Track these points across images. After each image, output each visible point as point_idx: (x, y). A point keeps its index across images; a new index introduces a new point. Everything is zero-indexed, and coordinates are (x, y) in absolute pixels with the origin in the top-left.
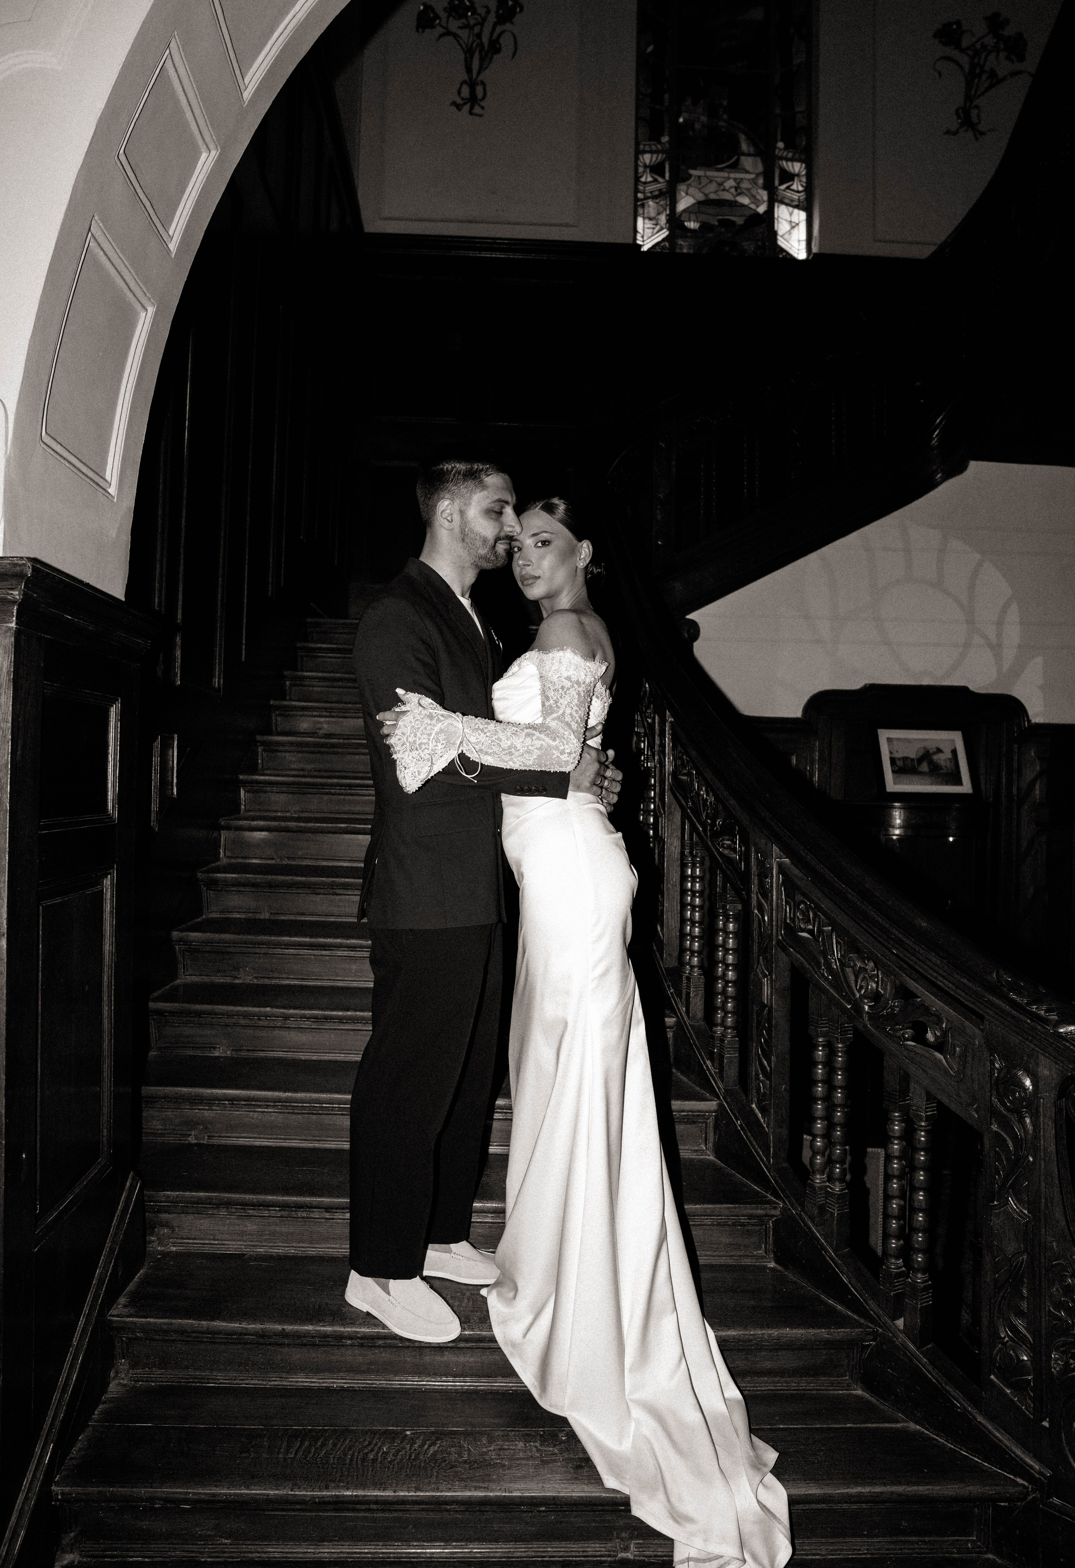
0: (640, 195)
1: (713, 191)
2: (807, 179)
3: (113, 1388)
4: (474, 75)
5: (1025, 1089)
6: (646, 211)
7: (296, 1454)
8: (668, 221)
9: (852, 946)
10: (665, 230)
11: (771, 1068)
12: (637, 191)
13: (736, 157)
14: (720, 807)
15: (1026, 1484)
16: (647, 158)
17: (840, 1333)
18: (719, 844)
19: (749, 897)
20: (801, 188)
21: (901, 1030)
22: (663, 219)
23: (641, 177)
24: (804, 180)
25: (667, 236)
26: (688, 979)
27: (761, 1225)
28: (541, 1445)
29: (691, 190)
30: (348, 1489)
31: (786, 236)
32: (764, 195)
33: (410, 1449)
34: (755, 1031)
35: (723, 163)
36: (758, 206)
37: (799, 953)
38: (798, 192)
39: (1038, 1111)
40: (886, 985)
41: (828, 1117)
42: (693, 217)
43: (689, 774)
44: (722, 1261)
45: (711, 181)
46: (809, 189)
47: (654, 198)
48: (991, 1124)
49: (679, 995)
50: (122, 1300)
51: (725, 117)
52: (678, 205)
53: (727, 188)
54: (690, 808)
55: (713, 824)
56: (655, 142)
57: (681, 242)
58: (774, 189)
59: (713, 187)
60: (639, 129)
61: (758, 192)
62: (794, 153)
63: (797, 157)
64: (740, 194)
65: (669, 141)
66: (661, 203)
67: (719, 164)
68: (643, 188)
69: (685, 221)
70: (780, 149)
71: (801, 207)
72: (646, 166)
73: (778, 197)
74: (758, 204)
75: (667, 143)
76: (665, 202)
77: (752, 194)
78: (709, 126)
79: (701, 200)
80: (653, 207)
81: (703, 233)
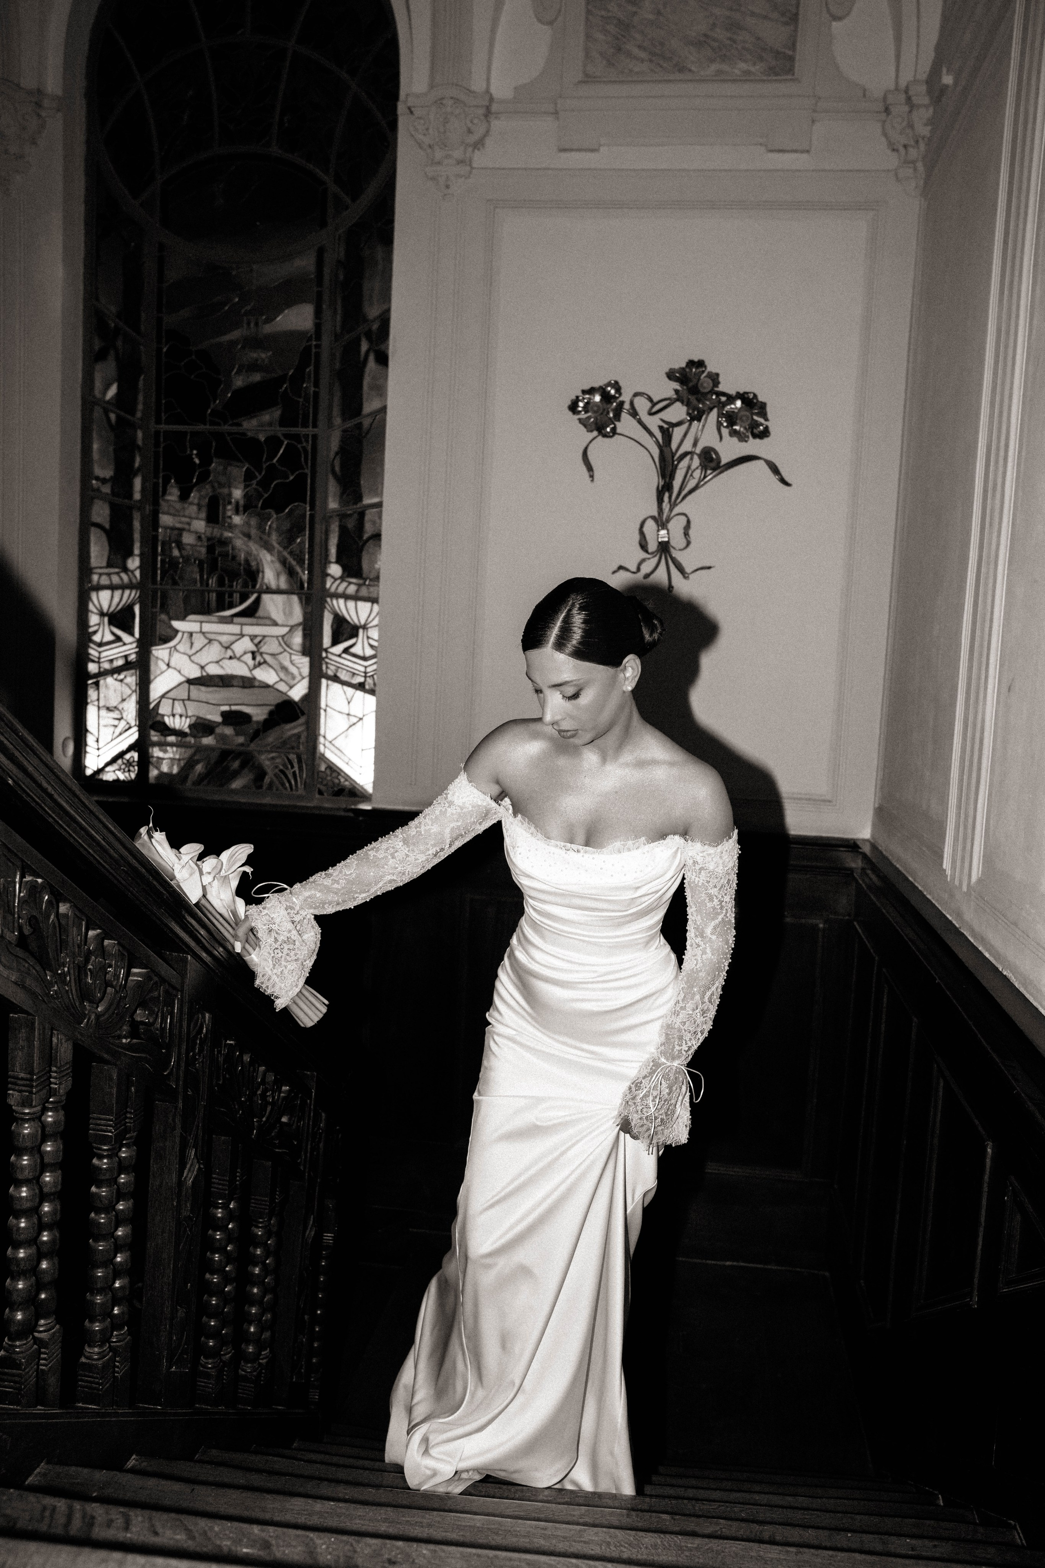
0: (92, 668)
1: (215, 659)
6: (102, 695)
8: (137, 714)
10: (135, 729)
12: (86, 659)
13: (255, 595)
16: (104, 599)
22: (131, 709)
23: (95, 632)
24: (375, 636)
25: (137, 741)
29: (178, 660)
31: (337, 742)
32: (304, 663)
35: (231, 606)
36: (291, 687)
38: (364, 659)
42: (178, 708)
45: (210, 641)
47: (116, 671)
51: (238, 520)
52: (152, 686)
53: (238, 655)
56: (117, 570)
57: (156, 752)
58: (321, 655)
59: (214, 652)
60: (92, 545)
61: (291, 662)
62: (359, 585)
63: (364, 592)
64: (260, 664)
65: (141, 567)
66: (126, 681)
67: (224, 609)
68: (96, 654)
69: (163, 716)
70: (333, 577)
71: (367, 687)
72: (102, 614)
73: (327, 668)
74: (292, 683)
75: (135, 570)
76: (131, 679)
77: (280, 664)
78: (209, 539)
79: (191, 677)
80: (112, 689)
81: (195, 738)
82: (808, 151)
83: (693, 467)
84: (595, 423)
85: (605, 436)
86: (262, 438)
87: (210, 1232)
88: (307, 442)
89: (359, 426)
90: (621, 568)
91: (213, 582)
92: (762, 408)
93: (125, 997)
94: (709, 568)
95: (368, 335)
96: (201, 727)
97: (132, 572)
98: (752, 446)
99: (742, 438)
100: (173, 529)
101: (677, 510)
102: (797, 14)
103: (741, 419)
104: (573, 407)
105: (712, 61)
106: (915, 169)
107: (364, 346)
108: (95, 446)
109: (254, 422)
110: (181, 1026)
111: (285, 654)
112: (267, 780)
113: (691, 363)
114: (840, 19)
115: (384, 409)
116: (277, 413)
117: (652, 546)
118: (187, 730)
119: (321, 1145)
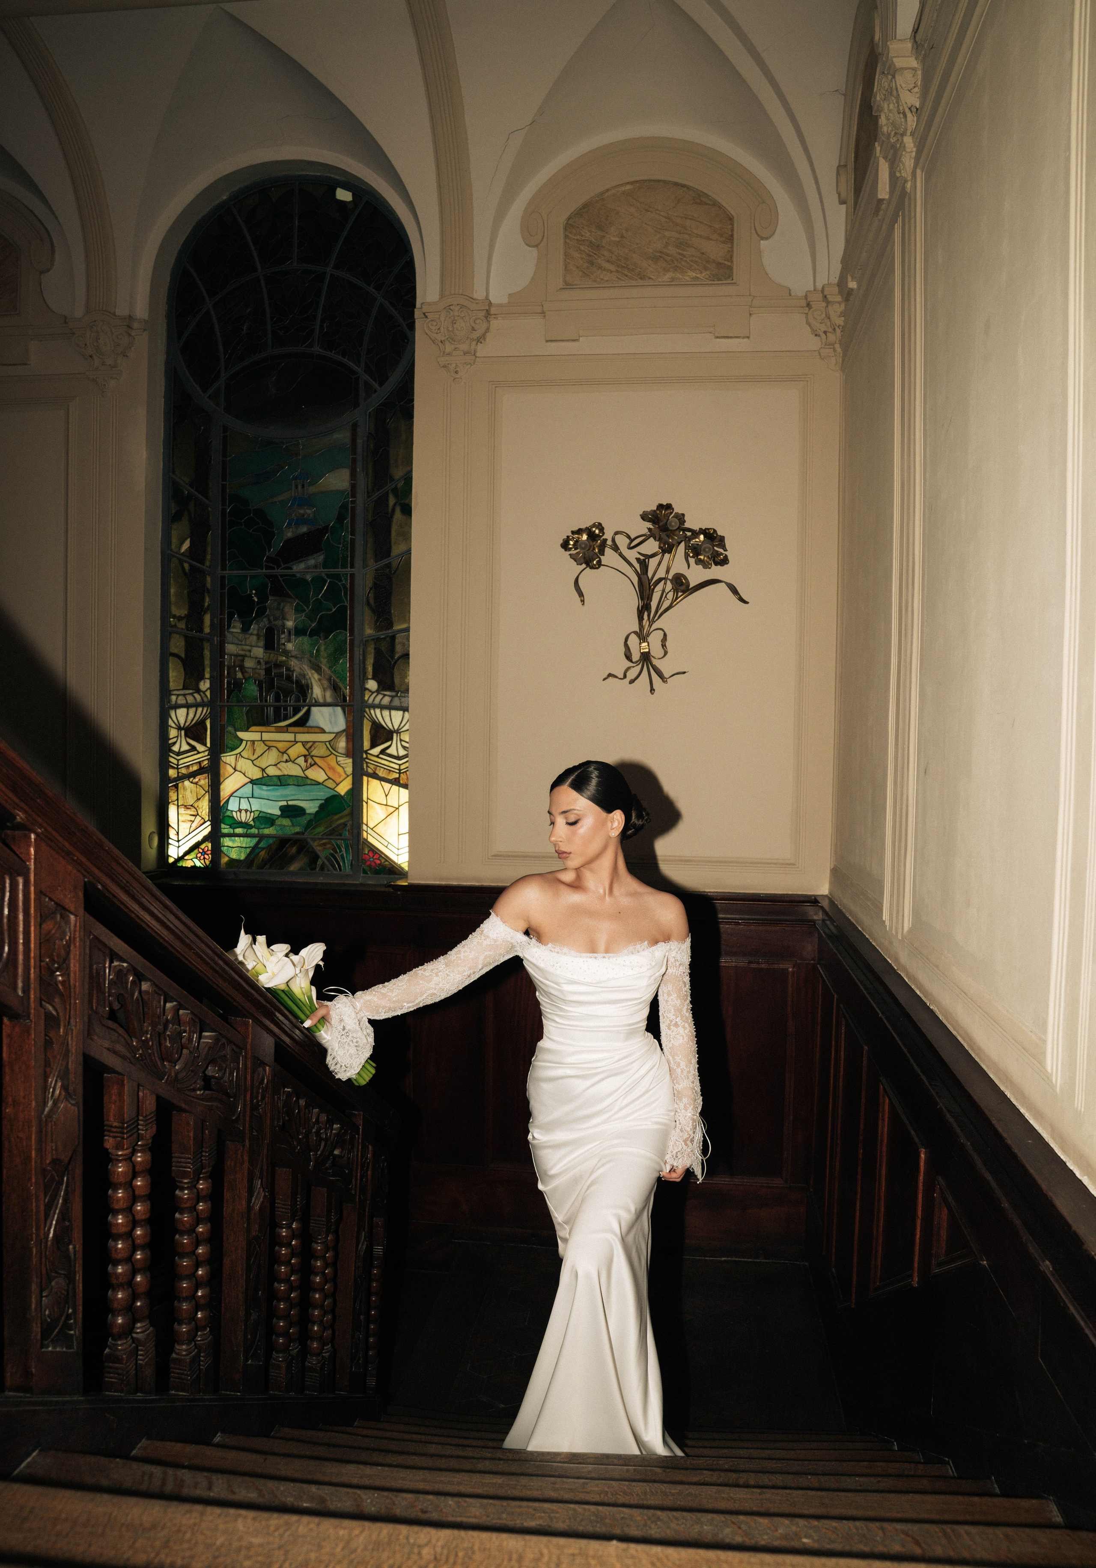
0: (172, 773)
1: (274, 763)
6: (180, 796)
8: (211, 811)
10: (207, 823)
12: (167, 766)
13: (306, 708)
16: (181, 716)
22: (204, 806)
23: (175, 743)
25: (210, 833)
29: (243, 764)
31: (379, 829)
32: (348, 763)
35: (286, 719)
36: (337, 785)
38: (398, 758)
42: (245, 804)
45: (269, 747)
47: (192, 775)
52: (222, 787)
53: (293, 760)
56: (191, 691)
57: (226, 842)
58: (362, 756)
59: (272, 757)
60: (171, 671)
61: (337, 762)
62: (392, 697)
63: (396, 702)
64: (311, 766)
65: (211, 688)
66: (200, 783)
67: (280, 721)
68: (175, 762)
69: (232, 811)
70: (370, 691)
71: (401, 782)
72: (179, 728)
73: (367, 766)
74: (338, 780)
75: (206, 691)
76: (204, 781)
77: (328, 765)
78: (266, 663)
79: (254, 778)
80: (189, 790)
81: (258, 829)
82: (748, 337)
83: (667, 590)
84: (584, 557)
85: (592, 568)
86: (309, 578)
87: (277, 1248)
88: (346, 579)
89: (389, 566)
90: (610, 675)
91: (270, 699)
92: (721, 541)
93: (198, 1057)
94: (684, 673)
95: (395, 491)
96: (265, 819)
97: (204, 692)
98: (715, 572)
99: (706, 566)
100: (236, 656)
101: (654, 626)
102: (732, 236)
103: (704, 550)
104: (565, 545)
105: (666, 270)
106: (835, 351)
107: (392, 501)
108: (172, 591)
109: (302, 566)
110: (246, 1078)
111: (333, 756)
112: (320, 862)
113: (660, 506)
114: (767, 239)
115: (409, 551)
116: (321, 558)
117: (636, 657)
118: (252, 823)
119: (369, 1172)
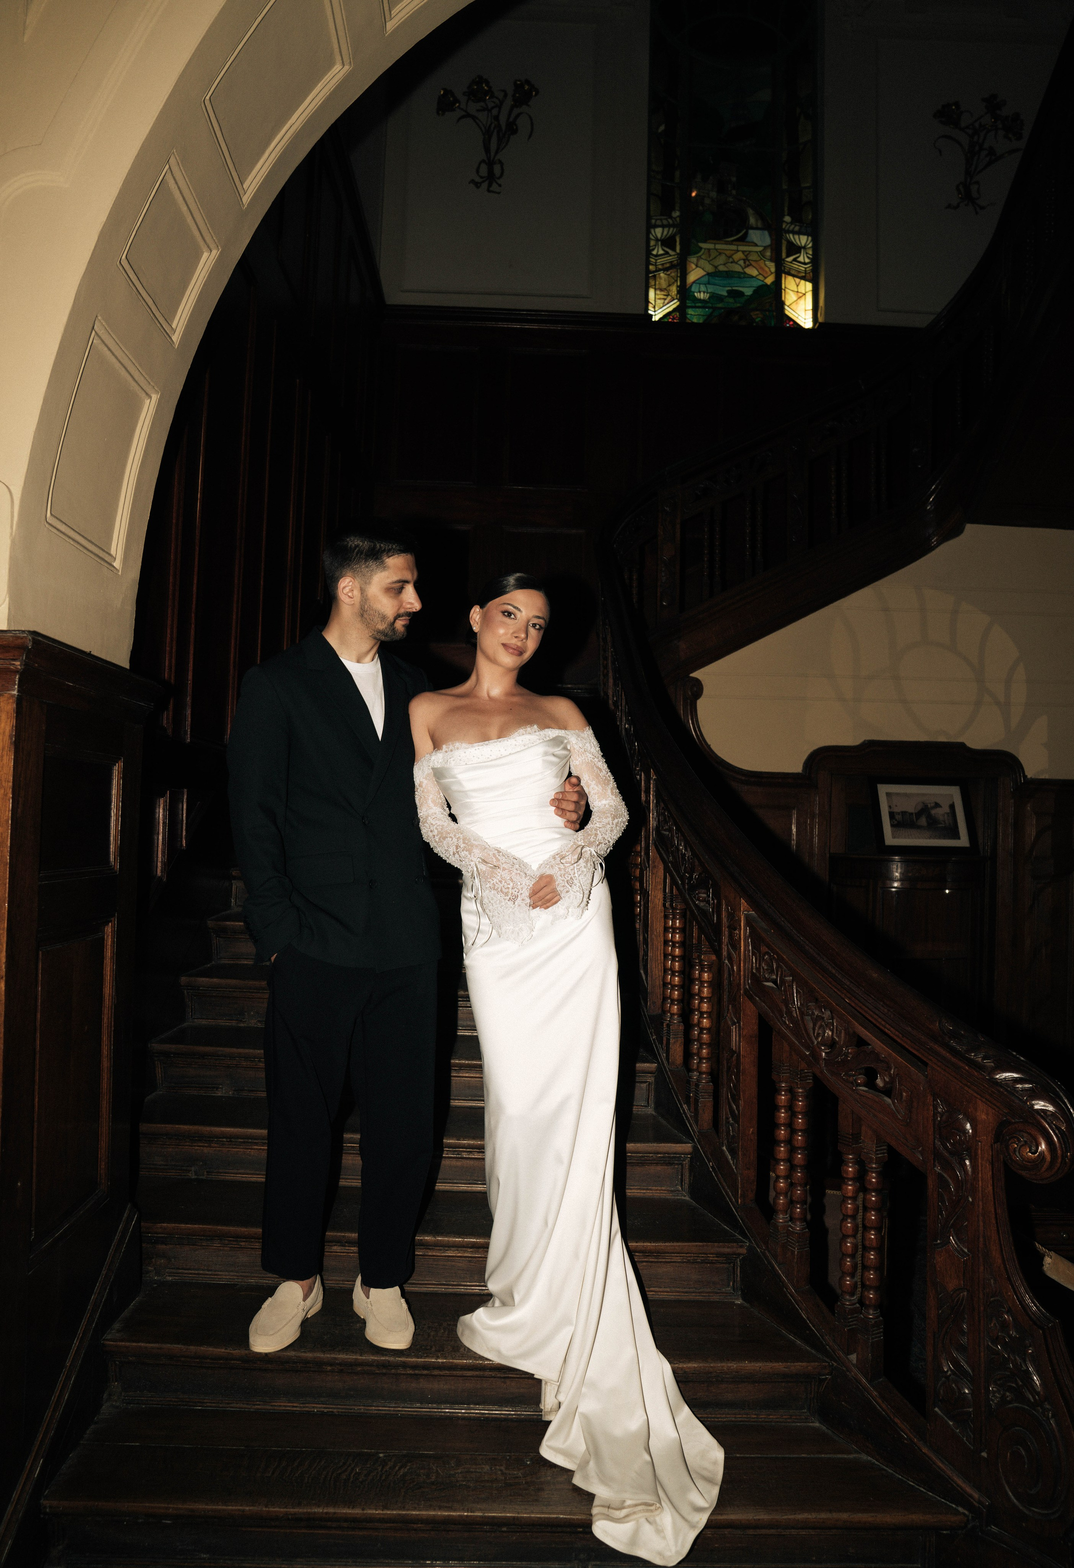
0: (651, 268)
1: (722, 263)
2: (813, 251)
3: (106, 1409)
4: (492, 154)
5: (965, 1131)
6: (657, 283)
7: (273, 1473)
8: (678, 292)
9: (810, 995)
10: (676, 301)
11: (739, 1111)
12: (648, 263)
13: (744, 231)
14: (697, 863)
15: (966, 1512)
16: (658, 232)
17: (798, 1366)
18: (695, 897)
19: (720, 948)
20: (807, 260)
21: (854, 1075)
22: (674, 290)
23: (653, 250)
24: (811, 252)
25: (678, 306)
26: (668, 1026)
27: (730, 1263)
28: (506, 1469)
29: (700, 262)
30: (319, 1506)
31: (793, 306)
32: (772, 266)
33: (381, 1471)
34: (725, 1074)
35: (731, 236)
36: (765, 278)
37: (764, 1002)
38: (805, 263)
39: (976, 1154)
40: (841, 1032)
41: (789, 1160)
42: (703, 288)
43: (670, 830)
44: (692, 1297)
45: (720, 254)
46: (815, 261)
47: (665, 270)
48: (935, 1166)
49: (661, 1043)
50: (117, 1326)
51: (734, 192)
52: (688, 277)
53: (736, 260)
54: (671, 862)
55: (691, 878)
56: (665, 217)
57: (690, 311)
58: (781, 260)
59: (721, 259)
60: (652, 204)
61: (765, 264)
62: (801, 226)
63: (803, 230)
64: (748, 266)
65: (679, 216)
66: (671, 275)
67: (727, 238)
68: (654, 261)
69: (694, 292)
70: (786, 222)
71: (807, 278)
72: (657, 240)
73: (784, 268)
74: (766, 276)
75: (677, 217)
76: (675, 273)
77: (759, 266)
78: (718, 202)
79: (710, 272)
80: (663, 279)
81: (712, 304)
83: (982, 158)
88: (768, 155)
90: (948, 205)
91: (721, 223)
95: (800, 105)
96: (715, 299)
98: (1015, 144)
101: (973, 180)
104: (935, 116)
107: (799, 111)
111: (762, 261)
112: (755, 324)
113: (992, 96)
116: (754, 141)
118: (707, 300)
